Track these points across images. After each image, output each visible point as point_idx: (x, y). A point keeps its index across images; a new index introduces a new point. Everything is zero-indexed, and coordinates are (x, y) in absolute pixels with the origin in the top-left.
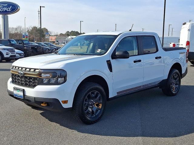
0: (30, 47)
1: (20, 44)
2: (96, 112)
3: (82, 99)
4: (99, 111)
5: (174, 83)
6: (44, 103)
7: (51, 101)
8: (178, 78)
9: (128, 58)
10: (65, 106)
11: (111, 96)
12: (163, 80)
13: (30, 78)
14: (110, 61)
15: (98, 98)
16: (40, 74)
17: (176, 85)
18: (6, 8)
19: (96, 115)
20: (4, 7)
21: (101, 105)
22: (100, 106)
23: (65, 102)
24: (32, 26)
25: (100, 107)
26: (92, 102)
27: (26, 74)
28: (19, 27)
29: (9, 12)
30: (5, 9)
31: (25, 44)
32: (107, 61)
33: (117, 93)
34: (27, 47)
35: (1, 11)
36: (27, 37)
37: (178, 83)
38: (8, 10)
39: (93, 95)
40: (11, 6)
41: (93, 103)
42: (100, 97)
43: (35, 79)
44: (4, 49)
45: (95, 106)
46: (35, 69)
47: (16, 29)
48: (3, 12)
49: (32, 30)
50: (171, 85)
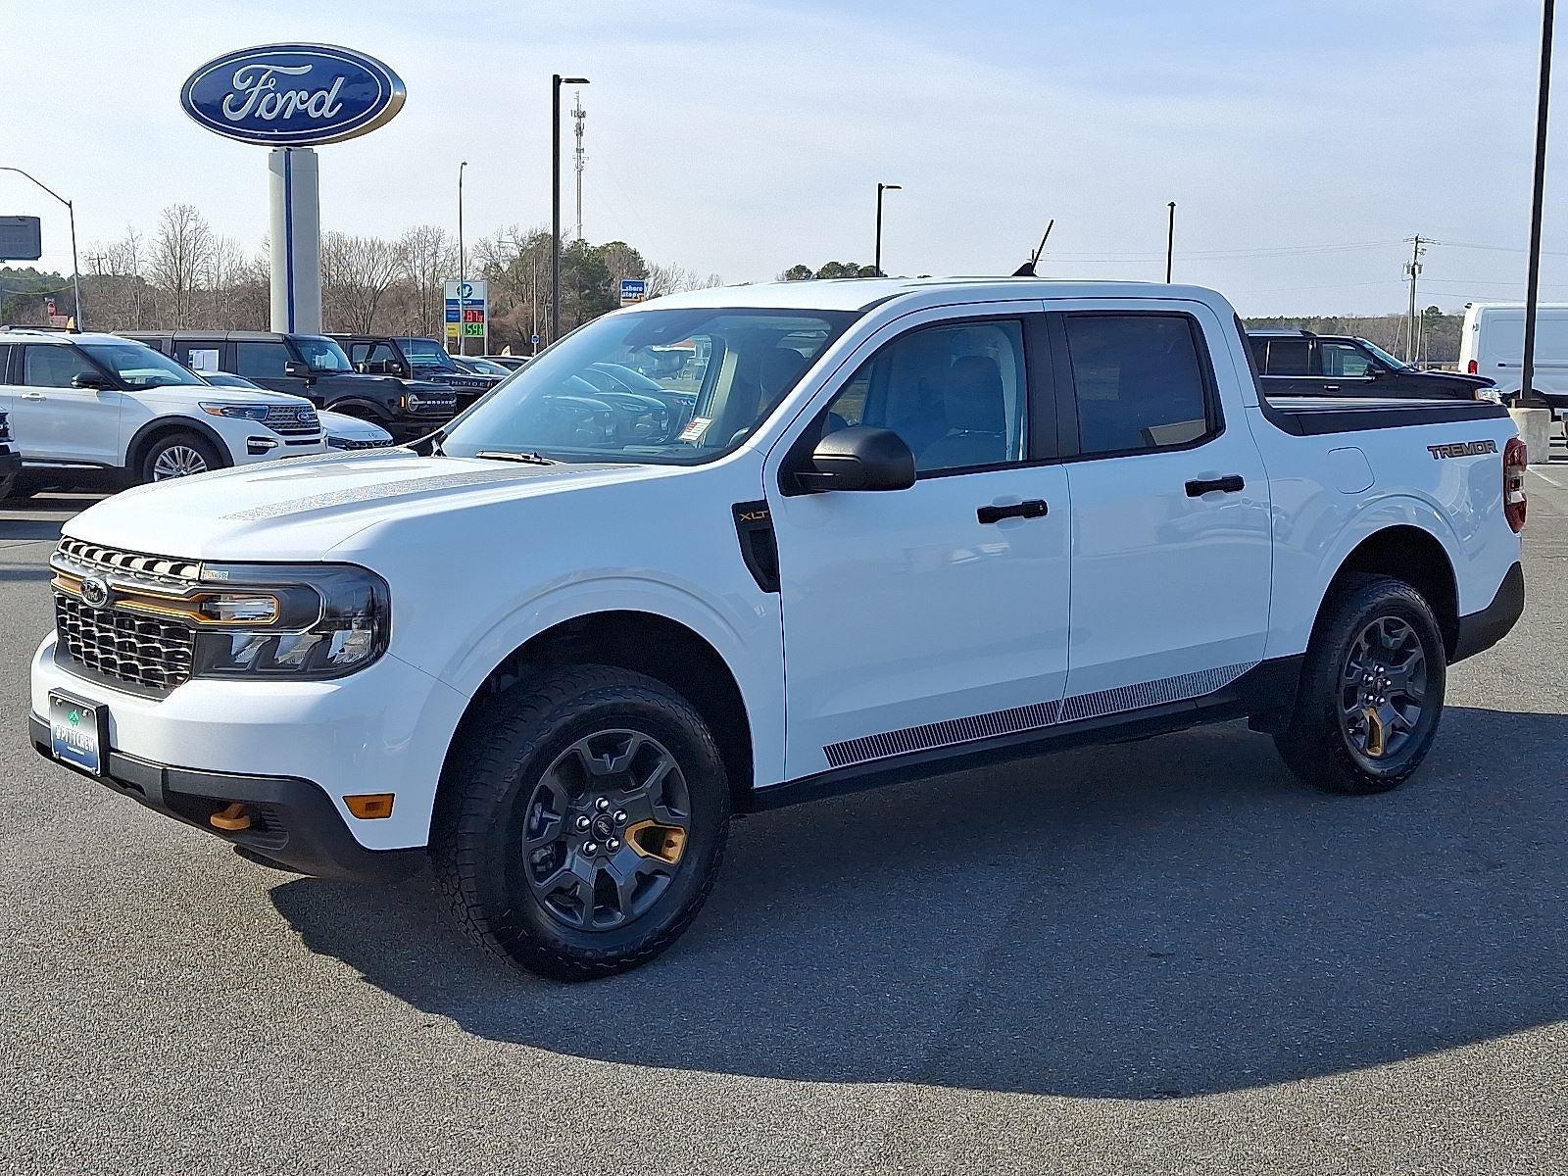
0: (447, 397)
1: (376, 369)
2: (636, 895)
3: (506, 787)
4: (663, 881)
5: (1374, 692)
6: (233, 809)
7: (272, 798)
8: (1417, 653)
9: (907, 485)
10: (370, 834)
11: (766, 773)
12: (1266, 665)
13: (150, 625)
14: (763, 505)
15: (649, 783)
16: (206, 599)
17: (1400, 703)
18: (304, 95)
19: (637, 911)
20: (286, 84)
21: (679, 839)
22: (671, 844)
23: (376, 806)
24: (524, 232)
25: (674, 854)
26: (602, 811)
27: (126, 597)
28: (425, 241)
29: (322, 121)
30: (295, 100)
31: (420, 371)
32: (738, 509)
33: (833, 752)
34: (421, 396)
35: (268, 117)
36: (477, 316)
37: (1419, 689)
38: (319, 106)
39: (610, 764)
40: (340, 80)
41: (613, 825)
42: (667, 782)
43: (177, 630)
44: (239, 411)
45: (633, 843)
46: (179, 564)
47: (402, 253)
48: (279, 122)
49: (521, 263)
50: (1350, 700)
